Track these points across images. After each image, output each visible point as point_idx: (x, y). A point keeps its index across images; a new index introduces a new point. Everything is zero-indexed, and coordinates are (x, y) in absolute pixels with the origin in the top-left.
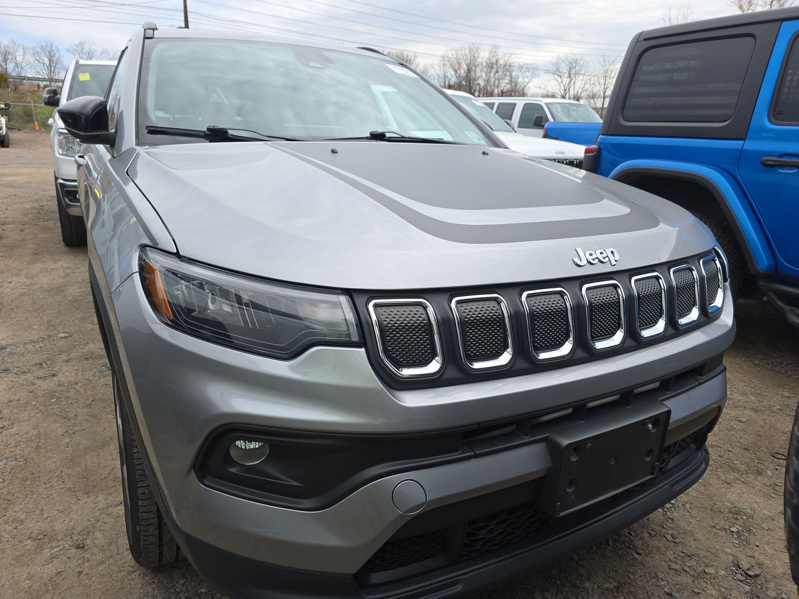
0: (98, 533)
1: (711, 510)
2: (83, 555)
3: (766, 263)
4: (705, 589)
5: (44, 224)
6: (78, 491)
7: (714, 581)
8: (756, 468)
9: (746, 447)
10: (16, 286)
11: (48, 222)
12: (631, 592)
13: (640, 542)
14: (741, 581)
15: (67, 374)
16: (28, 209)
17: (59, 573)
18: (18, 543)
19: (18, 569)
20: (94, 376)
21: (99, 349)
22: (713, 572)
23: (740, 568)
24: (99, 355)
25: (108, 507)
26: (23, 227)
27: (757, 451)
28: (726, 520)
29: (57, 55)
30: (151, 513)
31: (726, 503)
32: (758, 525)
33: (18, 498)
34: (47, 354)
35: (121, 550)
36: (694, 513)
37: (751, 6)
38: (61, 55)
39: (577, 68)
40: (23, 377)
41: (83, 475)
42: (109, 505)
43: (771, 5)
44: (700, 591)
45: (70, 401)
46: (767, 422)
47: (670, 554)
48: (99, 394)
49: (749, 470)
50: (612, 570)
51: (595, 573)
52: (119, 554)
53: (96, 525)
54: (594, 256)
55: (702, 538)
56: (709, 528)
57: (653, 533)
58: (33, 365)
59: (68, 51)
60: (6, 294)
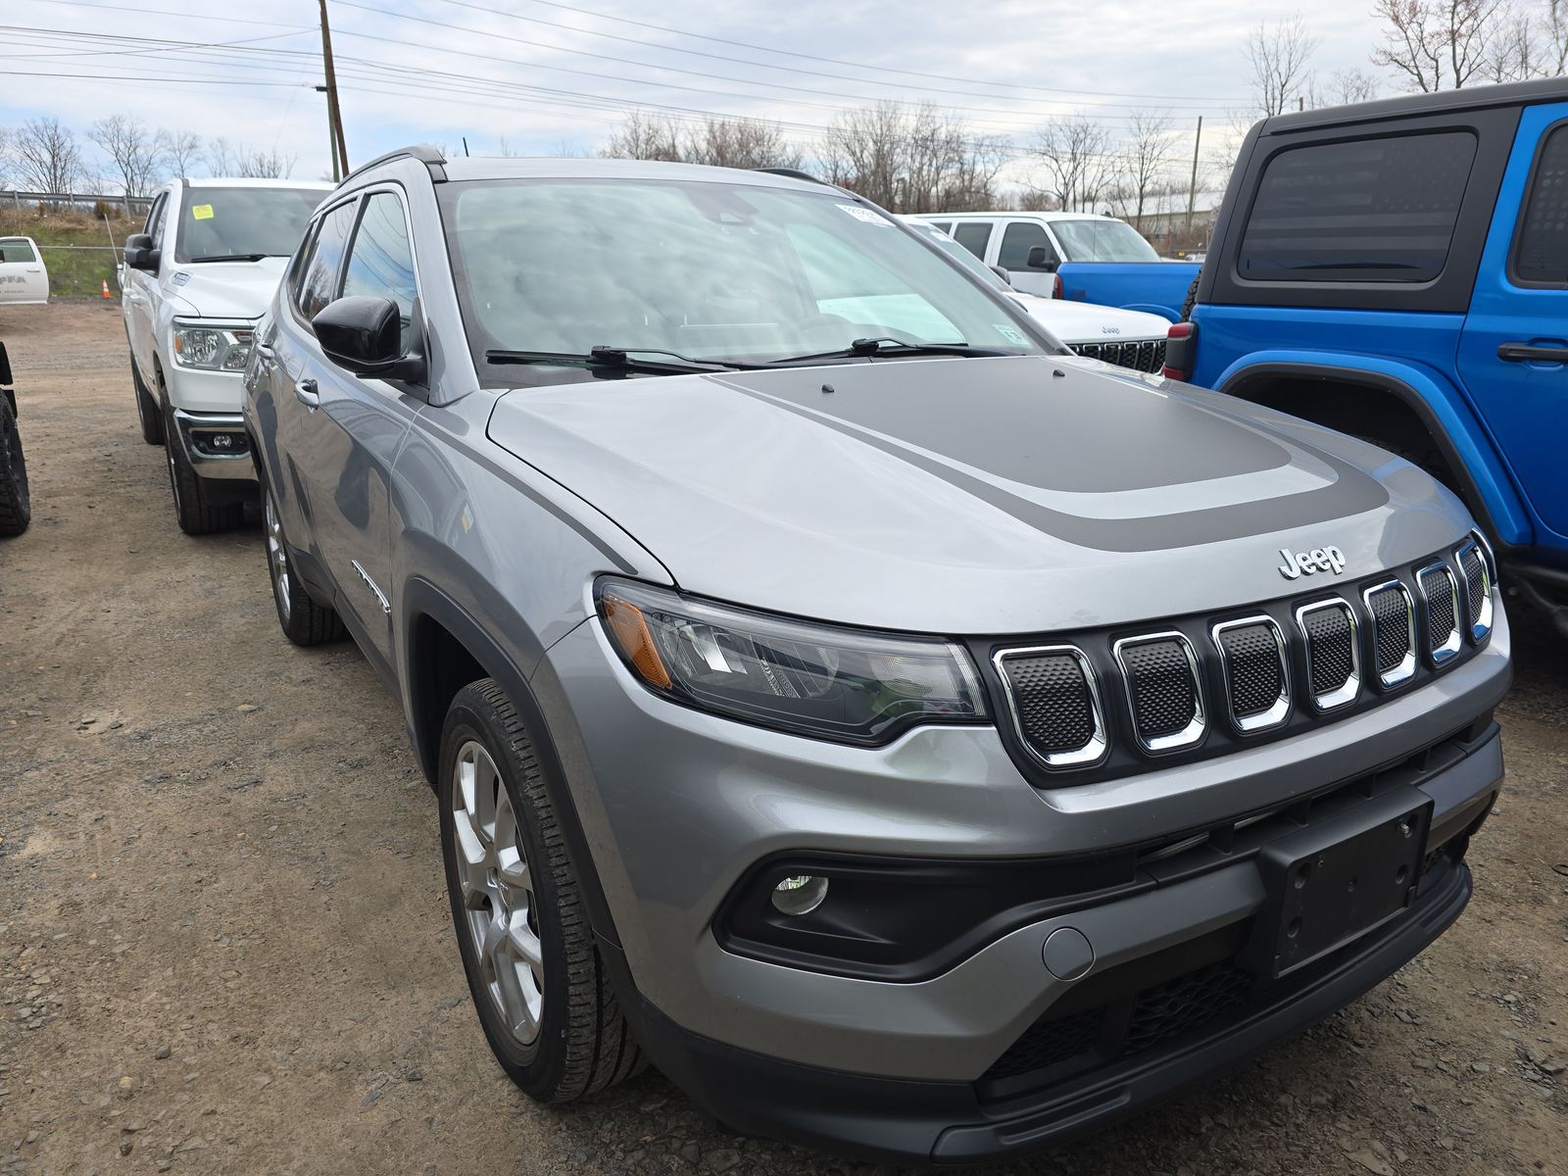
0: (437, 1053)
1: (1466, 967)
2: (424, 1092)
3: (1516, 531)
4: (1479, 1097)
5: (128, 492)
6: (376, 985)
7: (1491, 1084)
8: (1530, 894)
9: (1509, 858)
10: (122, 616)
11: (134, 488)
12: (1358, 1108)
13: (1358, 1027)
14: (1535, 1081)
15: (280, 778)
16: (84, 462)
17: (393, 1123)
18: (304, 1078)
19: (320, 1121)
20: (329, 780)
21: (321, 730)
22: (1488, 1069)
23: (1530, 1061)
24: (325, 742)
25: (439, 1009)
26: (91, 499)
27: (1528, 863)
28: (1494, 984)
29: (68, 145)
30: (588, 1006)
31: (1489, 955)
32: (1549, 988)
33: (274, 1002)
34: (230, 743)
35: (486, 1079)
36: (1439, 973)
37: (1414, 16)
38: (76, 144)
39: (1088, 141)
40: (202, 789)
41: (374, 957)
42: (438, 1005)
43: (1453, 13)
44: (1470, 1101)
45: (303, 828)
46: (1537, 812)
47: (1411, 1044)
48: (352, 813)
49: (1519, 897)
50: (1319, 1074)
51: (1292, 1080)
52: (485, 1087)
53: (429, 1040)
54: (1309, 562)
55: (1459, 1015)
56: (1467, 998)
57: (1377, 1011)
58: (211, 766)
59: (90, 135)
60: (109, 633)
